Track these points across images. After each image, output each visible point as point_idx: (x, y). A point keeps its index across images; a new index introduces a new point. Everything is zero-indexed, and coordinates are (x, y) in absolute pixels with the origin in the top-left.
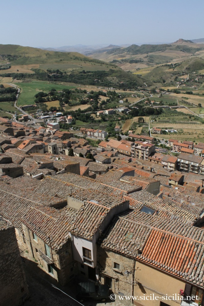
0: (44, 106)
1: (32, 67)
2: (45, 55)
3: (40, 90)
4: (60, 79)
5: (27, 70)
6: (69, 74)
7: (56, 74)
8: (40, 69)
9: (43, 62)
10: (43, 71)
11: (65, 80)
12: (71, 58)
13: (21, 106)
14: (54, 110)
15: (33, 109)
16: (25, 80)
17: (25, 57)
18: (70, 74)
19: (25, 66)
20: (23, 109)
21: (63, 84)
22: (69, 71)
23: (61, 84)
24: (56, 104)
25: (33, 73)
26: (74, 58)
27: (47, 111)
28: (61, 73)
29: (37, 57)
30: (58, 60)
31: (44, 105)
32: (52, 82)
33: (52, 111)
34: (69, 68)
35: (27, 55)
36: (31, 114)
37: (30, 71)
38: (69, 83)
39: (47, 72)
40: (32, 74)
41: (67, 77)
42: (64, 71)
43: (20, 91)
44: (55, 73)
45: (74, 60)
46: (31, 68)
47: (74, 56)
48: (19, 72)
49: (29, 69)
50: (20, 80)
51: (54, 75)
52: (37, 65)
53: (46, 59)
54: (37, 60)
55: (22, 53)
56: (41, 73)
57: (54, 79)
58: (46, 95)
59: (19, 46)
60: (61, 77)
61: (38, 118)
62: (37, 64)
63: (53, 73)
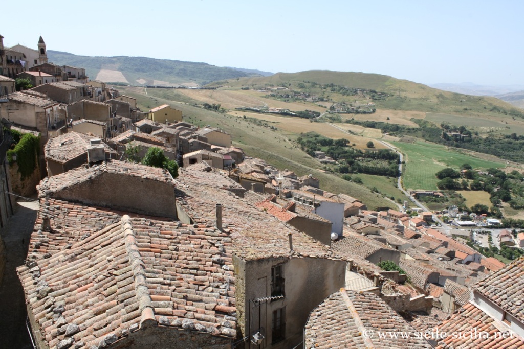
0: (459, 199)
1: (413, 115)
2: (435, 97)
3: (439, 161)
4: (466, 144)
5: (404, 120)
6: (484, 136)
7: (458, 134)
8: (427, 122)
9: (432, 109)
10: (433, 125)
11: (476, 147)
12: (485, 108)
13: (412, 190)
14: (481, 211)
15: (435, 201)
16: (404, 138)
17: (399, 97)
18: (487, 138)
19: (400, 113)
20: (417, 196)
21: (475, 156)
22: (484, 131)
23: (470, 155)
24: (482, 198)
25: (416, 126)
26: (491, 108)
27: (465, 211)
28: (469, 134)
29: (421, 99)
30: (461, 108)
31: (456, 195)
32: (454, 149)
33: (478, 213)
34: (481, 126)
35: (403, 94)
36: (434, 211)
37: (409, 122)
38: (486, 155)
39: (440, 128)
40: (413, 129)
41: (480, 143)
42: (473, 130)
43: (404, 158)
44: (457, 132)
45: (491, 111)
46: (410, 118)
47: (491, 104)
48: (391, 122)
49: (407, 119)
50: (395, 136)
51: (456, 136)
52: (421, 113)
53: (437, 104)
54: (421, 105)
55: (395, 90)
56: (430, 128)
57: (455, 142)
58: (458, 176)
59: (390, 77)
60: (469, 141)
61: (451, 222)
62: (422, 111)
63: (454, 131)
